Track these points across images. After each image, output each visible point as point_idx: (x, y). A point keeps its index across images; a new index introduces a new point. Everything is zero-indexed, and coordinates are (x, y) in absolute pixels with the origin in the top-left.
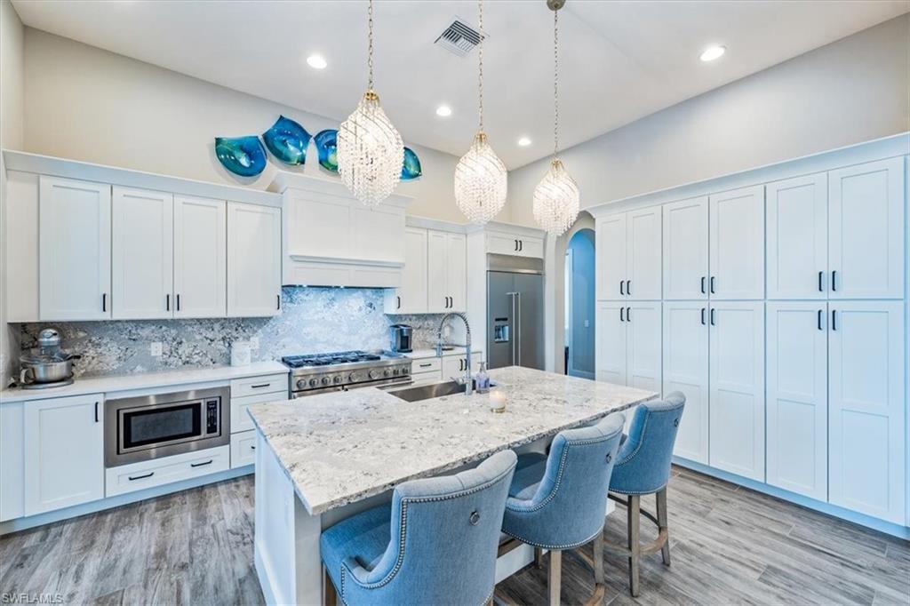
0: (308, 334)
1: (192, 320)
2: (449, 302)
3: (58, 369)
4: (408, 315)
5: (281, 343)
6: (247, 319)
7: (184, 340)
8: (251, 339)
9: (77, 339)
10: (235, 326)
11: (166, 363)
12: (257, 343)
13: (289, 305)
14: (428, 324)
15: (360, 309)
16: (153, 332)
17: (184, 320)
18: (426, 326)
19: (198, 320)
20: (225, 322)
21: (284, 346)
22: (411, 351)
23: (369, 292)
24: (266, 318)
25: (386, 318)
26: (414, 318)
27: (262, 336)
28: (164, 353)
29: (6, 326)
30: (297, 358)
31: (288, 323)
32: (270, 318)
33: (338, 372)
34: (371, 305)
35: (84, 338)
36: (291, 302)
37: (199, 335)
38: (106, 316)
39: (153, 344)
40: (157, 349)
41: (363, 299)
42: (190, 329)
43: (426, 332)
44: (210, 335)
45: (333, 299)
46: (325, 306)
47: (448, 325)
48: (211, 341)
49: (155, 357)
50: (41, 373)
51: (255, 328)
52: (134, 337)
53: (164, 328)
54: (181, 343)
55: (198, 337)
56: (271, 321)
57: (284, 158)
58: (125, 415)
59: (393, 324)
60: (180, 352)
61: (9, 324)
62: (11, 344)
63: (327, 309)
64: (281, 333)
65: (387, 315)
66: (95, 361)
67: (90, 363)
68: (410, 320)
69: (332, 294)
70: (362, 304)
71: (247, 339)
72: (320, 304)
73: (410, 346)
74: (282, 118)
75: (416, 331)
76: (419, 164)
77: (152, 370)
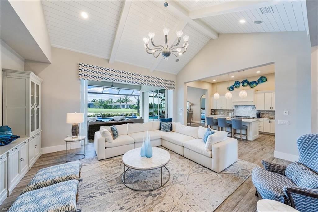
2: (271, 108)
5: (236, 114)
9: (216, 111)
15: (251, 109)
17: (224, 110)
20: (229, 110)
31: (237, 111)
34: (253, 108)
36: (238, 108)
40: (222, 113)
48: (227, 112)
51: (232, 111)
53: (222, 110)
54: (224, 112)
56: (235, 110)
57: (236, 87)
61: (211, 109)
62: (211, 111)
63: (244, 109)
65: (257, 110)
69: (245, 107)
70: (251, 108)
71: (231, 113)
72: (242, 108)
73: (260, 117)
74: (236, 82)
75: (265, 114)
76: (266, 79)
77: (221, 115)
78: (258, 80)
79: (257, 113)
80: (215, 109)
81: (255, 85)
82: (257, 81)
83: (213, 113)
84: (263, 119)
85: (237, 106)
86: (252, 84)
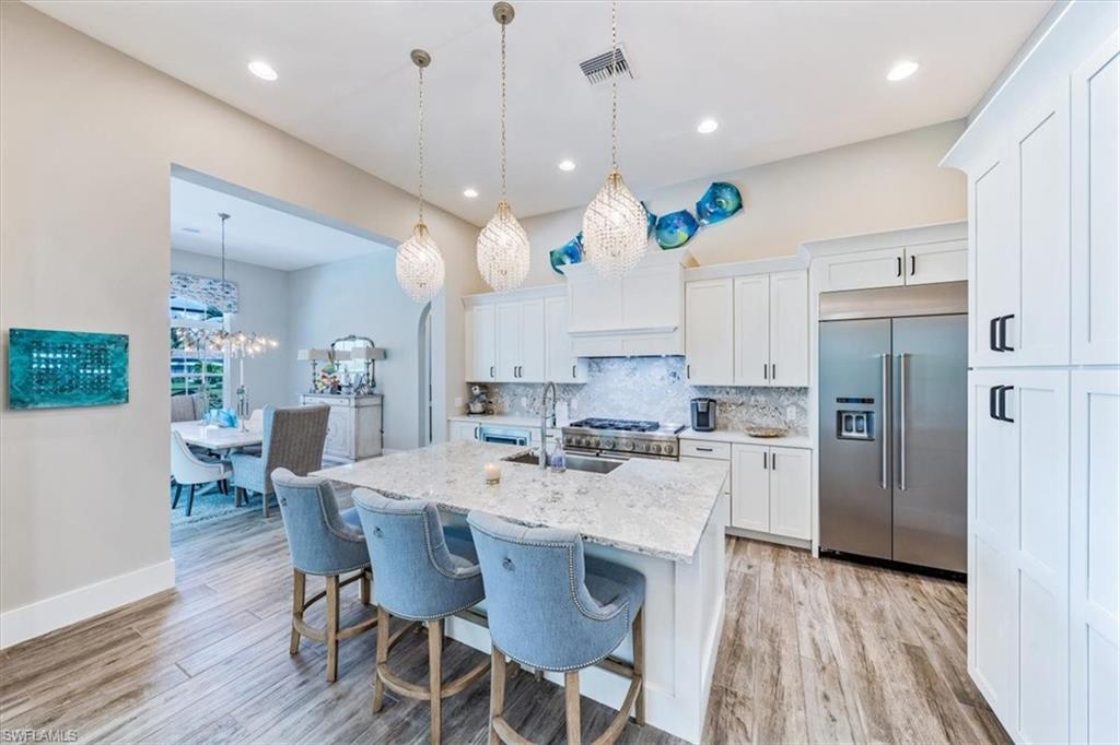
0: (613, 400)
1: (537, 383)
2: (769, 371)
4: (725, 387)
5: (592, 407)
8: (571, 400)
9: (491, 393)
10: (561, 389)
11: (529, 412)
12: (575, 402)
13: (598, 374)
14: (757, 401)
15: (662, 379)
16: (522, 390)
18: (752, 402)
20: (555, 386)
22: (713, 431)
23: (672, 361)
26: (733, 391)
27: (578, 399)
28: (527, 405)
29: (464, 384)
30: (600, 420)
31: (597, 388)
34: (675, 374)
35: (497, 393)
36: (600, 371)
38: (492, 380)
39: (522, 398)
40: (524, 402)
41: (665, 368)
42: (537, 390)
43: (752, 410)
45: (635, 369)
46: (627, 376)
49: (523, 407)
50: (473, 410)
51: (575, 392)
52: (515, 393)
53: (527, 389)
54: (535, 399)
56: (585, 387)
61: (466, 383)
62: (466, 393)
63: (629, 378)
64: (591, 397)
65: (695, 387)
66: (501, 406)
67: (499, 407)
68: (728, 393)
69: (634, 363)
70: (664, 372)
71: (569, 400)
72: (623, 373)
73: (711, 425)
75: (733, 407)
76: (738, 195)
77: (522, 416)
78: (699, 206)
79: (694, 406)
80: (486, 378)
81: (682, 234)
82: (692, 210)
83: (478, 407)
84: (731, 443)
85: (594, 361)
86: (671, 228)
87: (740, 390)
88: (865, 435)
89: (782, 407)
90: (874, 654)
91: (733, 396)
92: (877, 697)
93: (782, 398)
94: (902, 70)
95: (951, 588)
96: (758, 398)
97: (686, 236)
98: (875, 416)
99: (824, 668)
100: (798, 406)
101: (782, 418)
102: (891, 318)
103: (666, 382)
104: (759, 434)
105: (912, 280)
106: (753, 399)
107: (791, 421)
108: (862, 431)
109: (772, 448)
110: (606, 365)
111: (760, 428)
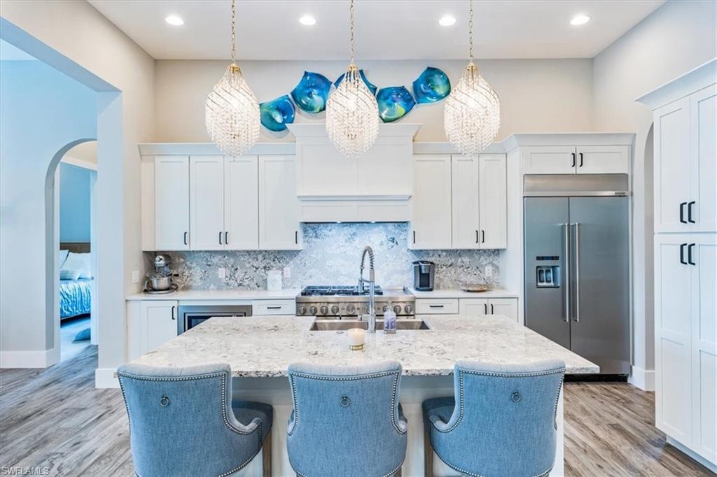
0: (331, 267)
1: (243, 251)
2: (480, 236)
3: (164, 282)
5: (308, 274)
6: (282, 251)
7: (238, 267)
8: (285, 268)
9: (180, 264)
10: (272, 256)
11: (228, 284)
12: (289, 271)
13: (314, 239)
14: (463, 262)
15: (382, 244)
16: (220, 260)
17: (239, 251)
18: (459, 264)
19: (248, 252)
20: (266, 253)
21: (311, 277)
22: (431, 290)
23: (390, 227)
24: (295, 251)
25: (409, 254)
26: (444, 254)
27: (293, 267)
28: (226, 277)
29: (142, 253)
31: (313, 256)
32: (299, 251)
33: (338, 303)
34: (393, 240)
35: (183, 263)
36: (316, 237)
37: (249, 263)
38: (186, 248)
39: (220, 269)
40: (222, 273)
41: (384, 234)
42: (242, 259)
43: (460, 270)
44: (255, 265)
45: (355, 234)
46: (346, 241)
47: (491, 263)
48: (257, 268)
49: (221, 279)
50: (155, 285)
51: (288, 260)
52: (209, 263)
53: (227, 257)
54: (236, 269)
55: (248, 265)
56: (300, 254)
57: (308, 108)
58: (189, 317)
59: (417, 260)
60: (236, 276)
61: (144, 252)
62: (145, 266)
63: (348, 243)
64: (308, 265)
65: (412, 251)
66: (188, 279)
67: (186, 280)
68: (440, 256)
69: (353, 229)
70: (384, 239)
71: (282, 269)
72: (342, 239)
73: (431, 285)
74: (306, 74)
75: (444, 268)
76: (448, 82)
77: (219, 288)
78: (416, 84)
79: (416, 268)
81: (399, 108)
82: (409, 87)
84: (459, 298)
85: (310, 227)
86: (389, 101)
87: (450, 252)
88: (552, 284)
89: (482, 265)
90: (601, 434)
91: (444, 259)
92: (622, 458)
93: (482, 258)
94: (580, 20)
95: (603, 386)
96: (463, 259)
97: (404, 111)
98: (558, 269)
99: (585, 451)
100: (493, 265)
101: (482, 275)
102: (569, 197)
103: (385, 247)
104: (470, 289)
105: (580, 171)
106: (460, 260)
107: (489, 278)
108: (550, 281)
109: (490, 300)
110: (324, 231)
111: (471, 285)
